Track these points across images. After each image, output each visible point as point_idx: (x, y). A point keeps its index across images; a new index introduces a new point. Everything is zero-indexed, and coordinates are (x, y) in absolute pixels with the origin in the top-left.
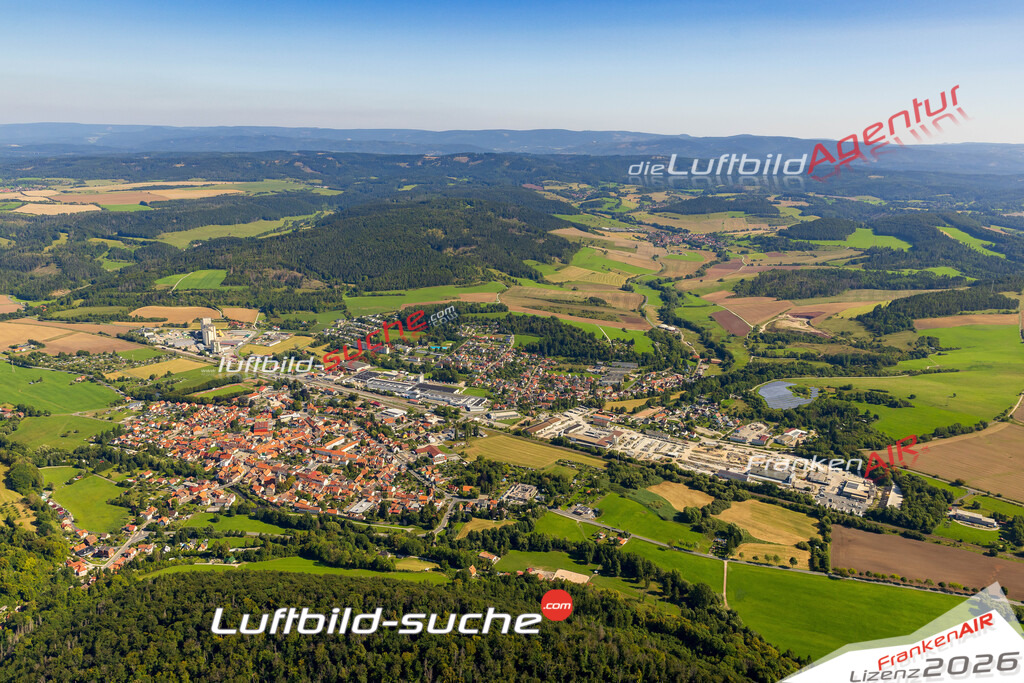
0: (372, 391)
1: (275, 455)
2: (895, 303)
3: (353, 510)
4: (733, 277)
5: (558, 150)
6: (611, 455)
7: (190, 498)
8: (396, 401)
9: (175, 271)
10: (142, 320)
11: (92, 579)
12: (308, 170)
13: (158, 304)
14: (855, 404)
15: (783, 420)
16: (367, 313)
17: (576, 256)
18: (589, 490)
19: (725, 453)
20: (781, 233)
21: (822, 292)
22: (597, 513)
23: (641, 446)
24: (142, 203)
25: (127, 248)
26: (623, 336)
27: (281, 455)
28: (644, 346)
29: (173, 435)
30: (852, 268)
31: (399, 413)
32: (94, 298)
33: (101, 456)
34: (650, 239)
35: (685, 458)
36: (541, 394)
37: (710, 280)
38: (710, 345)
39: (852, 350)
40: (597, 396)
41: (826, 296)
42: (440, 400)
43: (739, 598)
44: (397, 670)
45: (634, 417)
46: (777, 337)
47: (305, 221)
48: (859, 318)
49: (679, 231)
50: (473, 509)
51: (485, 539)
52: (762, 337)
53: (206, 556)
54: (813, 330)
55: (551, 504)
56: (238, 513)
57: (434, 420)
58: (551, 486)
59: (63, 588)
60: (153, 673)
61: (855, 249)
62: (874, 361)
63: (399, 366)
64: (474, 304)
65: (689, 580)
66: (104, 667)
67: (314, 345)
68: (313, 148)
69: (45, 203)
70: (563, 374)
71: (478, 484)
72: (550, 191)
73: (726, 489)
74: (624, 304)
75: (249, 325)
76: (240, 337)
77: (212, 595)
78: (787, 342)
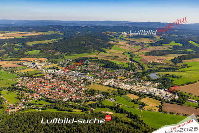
0: (70, 75)
1: (49, 88)
2: (179, 57)
3: (65, 99)
4: (145, 51)
5: (110, 25)
6: (119, 88)
7: (32, 97)
8: (74, 77)
9: (29, 50)
10: (22, 60)
11: (11, 113)
12: (57, 29)
13: (26, 57)
14: (169, 78)
15: (155, 81)
16: (69, 59)
17: (113, 47)
18: (114, 95)
19: (142, 88)
20: (156, 42)
21: (164, 55)
22: (115, 100)
23: (125, 86)
24: (23, 36)
25: (20, 46)
26: (122, 64)
27: (50, 88)
28: (126, 66)
29: (28, 84)
30: (170, 50)
31: (75, 80)
32: (12, 56)
33: (13, 88)
34: (129, 44)
35: (134, 89)
36: (105, 76)
37: (141, 52)
38: (140, 66)
39: (170, 67)
40: (116, 76)
41: (165, 55)
42: (84, 77)
43: (144, 117)
44: (72, 131)
45: (124, 80)
46: (154, 64)
47: (56, 40)
48: (171, 60)
49: (135, 42)
50: (90, 99)
51: (92, 105)
52: (151, 64)
53: (35, 108)
54: (162, 63)
55: (106, 98)
56: (41, 100)
57: (82, 81)
58: (106, 95)
59: (5, 115)
60: (23, 132)
61: (171, 46)
62: (174, 69)
63: (75, 70)
64: (91, 57)
65: (133, 113)
66: (13, 130)
67: (58, 66)
68: (59, 25)
69: (3, 36)
70: (109, 72)
71: (91, 94)
72: (108, 33)
73: (142, 95)
74: (123, 57)
75: (44, 62)
76: (43, 64)
77: (35, 116)
78: (156, 65)
